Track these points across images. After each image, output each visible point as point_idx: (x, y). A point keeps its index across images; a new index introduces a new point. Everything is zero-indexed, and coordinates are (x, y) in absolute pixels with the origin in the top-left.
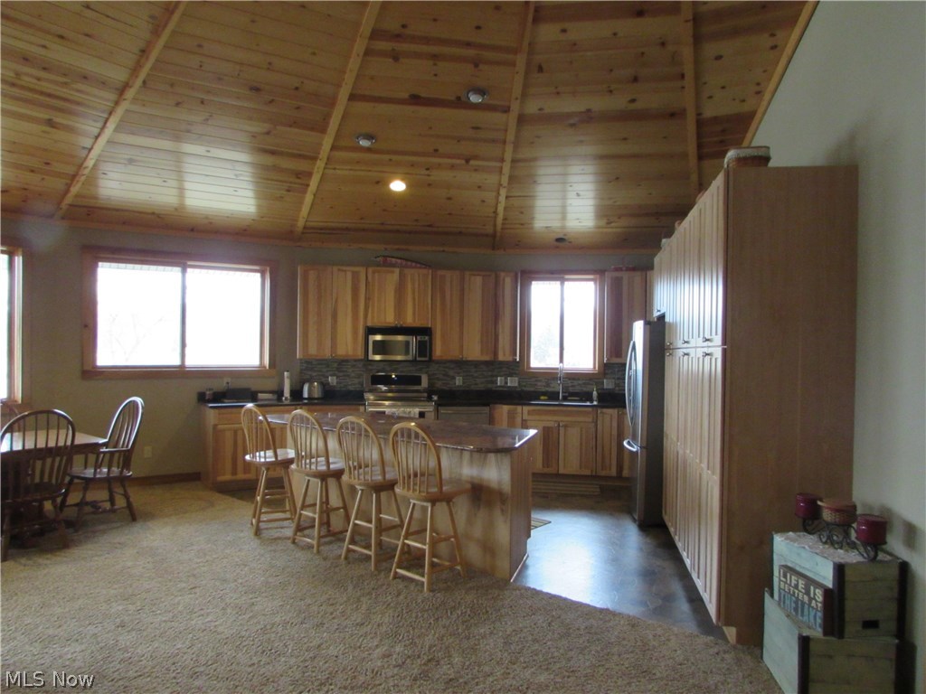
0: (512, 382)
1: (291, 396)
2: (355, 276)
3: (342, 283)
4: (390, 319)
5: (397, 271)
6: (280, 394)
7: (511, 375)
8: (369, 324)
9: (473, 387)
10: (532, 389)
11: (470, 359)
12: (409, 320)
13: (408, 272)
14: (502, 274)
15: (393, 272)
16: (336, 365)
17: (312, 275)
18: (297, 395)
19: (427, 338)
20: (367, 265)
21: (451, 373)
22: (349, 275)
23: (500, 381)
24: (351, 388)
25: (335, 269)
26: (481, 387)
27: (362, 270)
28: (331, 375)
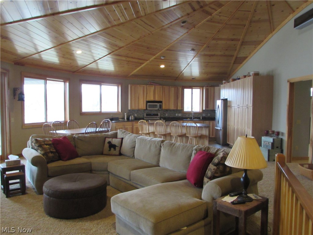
0: (180, 115)
1: (127, 119)
2: (144, 87)
3: (140, 89)
4: (152, 99)
5: (154, 86)
6: (124, 118)
7: (180, 113)
8: (147, 100)
9: (170, 117)
10: (185, 117)
11: (171, 109)
12: (157, 99)
13: (156, 86)
14: (179, 87)
15: (152, 86)
16: (136, 111)
17: (133, 87)
18: (128, 119)
19: (161, 104)
20: (147, 84)
21: (165, 113)
22: (142, 87)
23: (177, 115)
24: (140, 117)
25: (139, 85)
26: (172, 116)
27: (145, 86)
28: (136, 114)
